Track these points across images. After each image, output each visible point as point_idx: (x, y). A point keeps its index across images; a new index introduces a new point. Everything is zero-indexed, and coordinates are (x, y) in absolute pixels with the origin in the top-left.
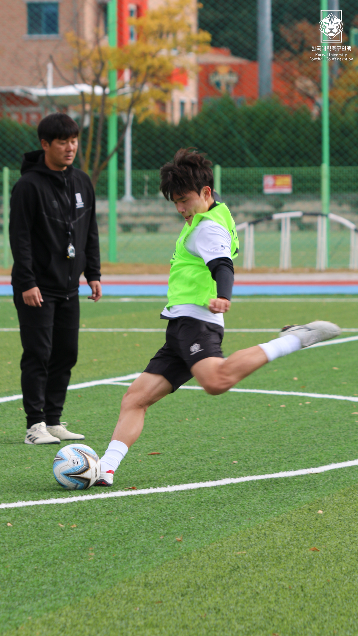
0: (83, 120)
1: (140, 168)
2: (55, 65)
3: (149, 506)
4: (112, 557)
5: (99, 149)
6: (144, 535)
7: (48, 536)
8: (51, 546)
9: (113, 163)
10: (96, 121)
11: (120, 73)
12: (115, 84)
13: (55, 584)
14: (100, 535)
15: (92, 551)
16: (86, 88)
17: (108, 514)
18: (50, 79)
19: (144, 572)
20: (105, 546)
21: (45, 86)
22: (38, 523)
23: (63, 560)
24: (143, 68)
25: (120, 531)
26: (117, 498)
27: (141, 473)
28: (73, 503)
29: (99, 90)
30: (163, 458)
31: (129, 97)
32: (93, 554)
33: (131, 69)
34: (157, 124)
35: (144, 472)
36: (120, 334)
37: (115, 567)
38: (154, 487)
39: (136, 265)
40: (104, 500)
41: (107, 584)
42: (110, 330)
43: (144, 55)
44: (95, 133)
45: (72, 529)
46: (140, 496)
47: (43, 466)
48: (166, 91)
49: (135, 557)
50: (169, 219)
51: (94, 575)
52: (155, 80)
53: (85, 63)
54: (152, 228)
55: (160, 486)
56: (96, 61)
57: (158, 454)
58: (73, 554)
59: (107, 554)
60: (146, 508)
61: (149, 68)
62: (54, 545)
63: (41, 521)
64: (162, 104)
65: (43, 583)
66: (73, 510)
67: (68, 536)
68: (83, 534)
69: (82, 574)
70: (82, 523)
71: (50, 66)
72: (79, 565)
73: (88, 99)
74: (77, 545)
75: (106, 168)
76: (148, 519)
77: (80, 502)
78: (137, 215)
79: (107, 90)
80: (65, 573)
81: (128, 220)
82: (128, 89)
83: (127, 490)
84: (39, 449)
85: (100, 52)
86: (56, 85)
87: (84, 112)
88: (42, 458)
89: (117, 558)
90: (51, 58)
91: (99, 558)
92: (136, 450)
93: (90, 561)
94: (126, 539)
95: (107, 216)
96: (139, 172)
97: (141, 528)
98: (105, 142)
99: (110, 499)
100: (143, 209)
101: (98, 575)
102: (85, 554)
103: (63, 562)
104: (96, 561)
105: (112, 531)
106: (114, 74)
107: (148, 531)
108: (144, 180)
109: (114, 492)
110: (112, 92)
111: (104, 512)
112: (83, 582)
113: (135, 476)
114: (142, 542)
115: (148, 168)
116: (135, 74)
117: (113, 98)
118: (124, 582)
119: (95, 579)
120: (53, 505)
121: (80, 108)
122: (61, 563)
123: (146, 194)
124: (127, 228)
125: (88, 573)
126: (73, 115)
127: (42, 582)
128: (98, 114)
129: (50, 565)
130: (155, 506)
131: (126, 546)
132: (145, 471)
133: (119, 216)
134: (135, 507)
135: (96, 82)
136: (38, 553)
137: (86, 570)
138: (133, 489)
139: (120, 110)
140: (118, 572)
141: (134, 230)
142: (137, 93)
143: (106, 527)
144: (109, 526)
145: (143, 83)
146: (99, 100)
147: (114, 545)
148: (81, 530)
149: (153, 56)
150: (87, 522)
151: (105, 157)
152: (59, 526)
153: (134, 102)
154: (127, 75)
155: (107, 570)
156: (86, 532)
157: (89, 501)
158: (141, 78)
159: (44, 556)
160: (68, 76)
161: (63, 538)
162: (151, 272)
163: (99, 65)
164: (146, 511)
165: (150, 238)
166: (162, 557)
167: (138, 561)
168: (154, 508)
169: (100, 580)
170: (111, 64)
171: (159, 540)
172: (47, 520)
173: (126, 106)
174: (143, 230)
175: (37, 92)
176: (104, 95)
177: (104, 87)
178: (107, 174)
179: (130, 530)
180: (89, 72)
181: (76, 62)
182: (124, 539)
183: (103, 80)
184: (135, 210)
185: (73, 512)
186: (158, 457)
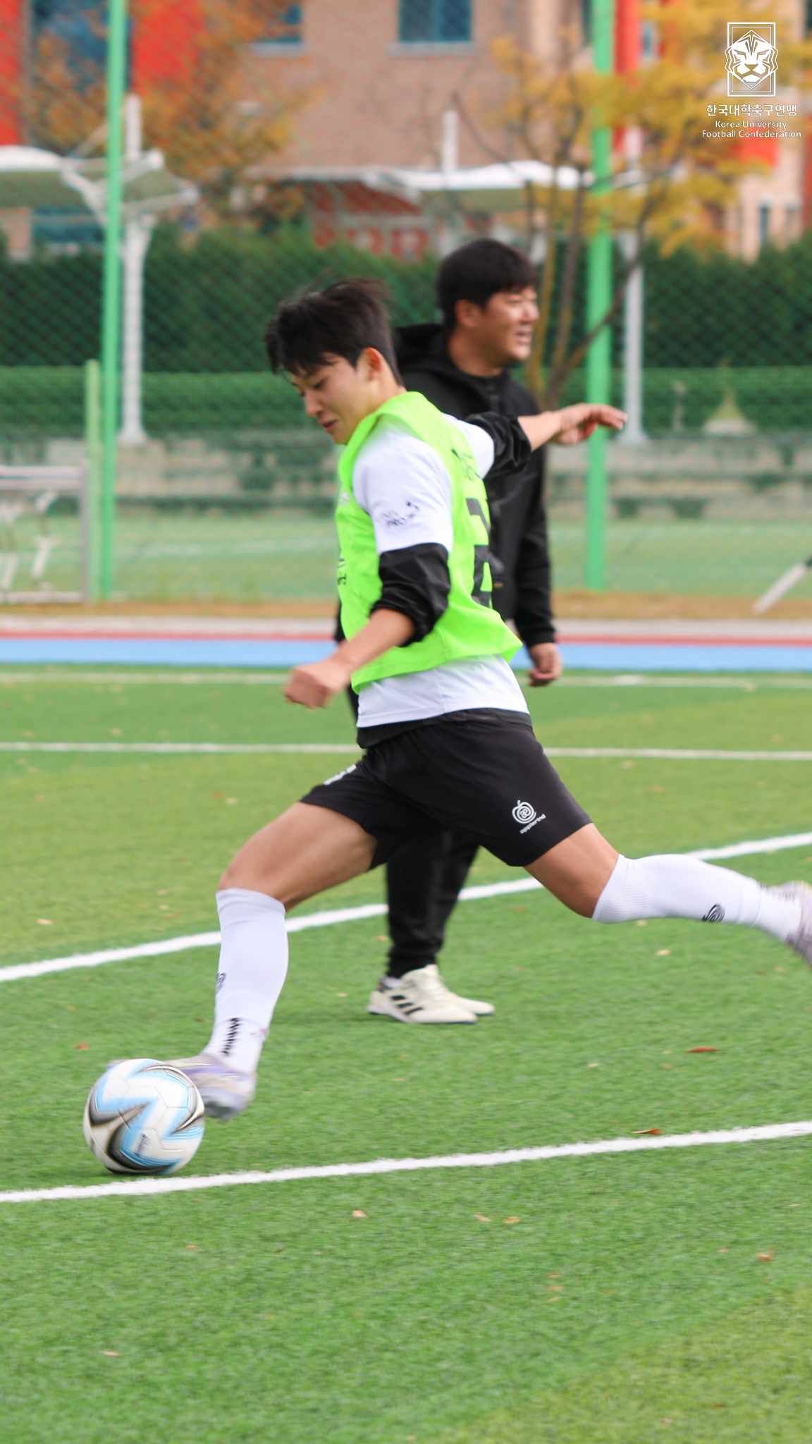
0: (529, 248)
1: (663, 364)
2: (464, 118)
3: (690, 1175)
4: (605, 1296)
5: (566, 319)
6: (679, 1245)
7: (450, 1244)
8: (459, 1267)
9: (599, 351)
10: (560, 250)
11: (618, 135)
12: (609, 163)
13: (469, 1357)
14: (573, 1242)
15: (559, 1280)
16: (538, 172)
17: (593, 1194)
18: (449, 149)
19: (682, 1334)
20: (587, 1269)
21: (437, 165)
22: (426, 1212)
23: (487, 1301)
24: (675, 123)
25: (623, 1235)
26: (614, 1155)
27: (671, 1096)
28: (508, 1166)
29: (568, 178)
30: (721, 1060)
31: (639, 192)
32: (559, 1288)
33: (645, 126)
34: (702, 258)
35: (679, 1094)
36: (614, 761)
37: (613, 1321)
38: (704, 1130)
39: (653, 598)
40: (584, 1160)
41: (593, 1360)
42: (591, 752)
43: (677, 94)
44: (558, 278)
45: (509, 1227)
46: (669, 1151)
47: (437, 1075)
48: (728, 180)
49: (660, 1297)
50: (729, 488)
51: (562, 1338)
52: (704, 154)
53: (538, 112)
54: (689, 509)
55: (717, 1127)
56: (562, 107)
57: (711, 1051)
58: (511, 1288)
59: (592, 1289)
60: (683, 1179)
61: (690, 123)
62: (466, 1265)
63: (435, 1207)
64: (715, 210)
65: (441, 1357)
66: (509, 1183)
67: (498, 1244)
68: (532, 1240)
69: (534, 1334)
70: (533, 1213)
71: (451, 120)
72: (528, 1314)
73: (542, 198)
74: (520, 1266)
75: (582, 363)
76: (691, 1206)
77: (525, 1164)
78: (651, 478)
79: (589, 177)
80: (494, 1333)
81: (632, 489)
82: (634, 175)
83: (637, 1136)
84: (428, 1034)
85: (573, 85)
86: (465, 163)
87: (532, 231)
88: (433, 1058)
89: (617, 1299)
90: (456, 100)
91: (574, 1299)
92: (657, 1042)
93: (551, 1305)
94: (639, 1255)
95: (583, 478)
96: (662, 375)
97: (671, 1229)
98: (580, 301)
99: (599, 1157)
100: (669, 462)
101: (572, 1338)
102: (539, 1289)
103: (489, 1307)
104: (566, 1305)
105: (603, 1234)
106: (605, 138)
107: (688, 1235)
108: (671, 393)
109: (609, 1140)
110: (599, 182)
111: (585, 1187)
112: (537, 1355)
113: (658, 1104)
114: (678, 1261)
115: (683, 364)
116: (654, 137)
117: (601, 197)
118: (634, 1356)
119: (565, 1347)
120: (460, 1168)
121: (521, 219)
122: (484, 1309)
123: (678, 427)
124: (627, 508)
125: (551, 1333)
126: (502, 234)
127: (441, 1353)
128: (565, 234)
129: (456, 1313)
130: (704, 1175)
131: (640, 1271)
132: (681, 1090)
133: (613, 478)
134: (658, 1176)
135: (561, 158)
136: (428, 1284)
137: (542, 1327)
138: (653, 1133)
139: (618, 225)
140: (618, 1331)
141: (646, 512)
142: (659, 184)
143: (589, 1225)
144: (597, 1223)
145: (676, 159)
146: (567, 202)
147: (610, 1268)
148: (529, 1229)
149: (700, 95)
150: (543, 1211)
151: (580, 337)
152: (476, 1220)
153: (652, 206)
154: (633, 141)
155: (593, 1327)
156: (541, 1235)
157: (546, 1161)
158: (669, 148)
159: (442, 1291)
160: (494, 140)
161: (488, 1249)
162: (687, 614)
163: (570, 117)
164: (685, 1187)
165: (684, 531)
166: (724, 1297)
167: (667, 1306)
168: (703, 1181)
169: (576, 1351)
170: (599, 115)
171: (715, 1257)
172: (449, 1204)
173: (632, 217)
174: (665, 512)
175: (418, 180)
176: (582, 190)
177: (581, 168)
178: (584, 377)
179: (648, 1232)
180: (542, 132)
181: (515, 109)
182: (632, 1254)
183: (578, 152)
184: (649, 464)
185: (510, 1187)
186: (712, 1058)
